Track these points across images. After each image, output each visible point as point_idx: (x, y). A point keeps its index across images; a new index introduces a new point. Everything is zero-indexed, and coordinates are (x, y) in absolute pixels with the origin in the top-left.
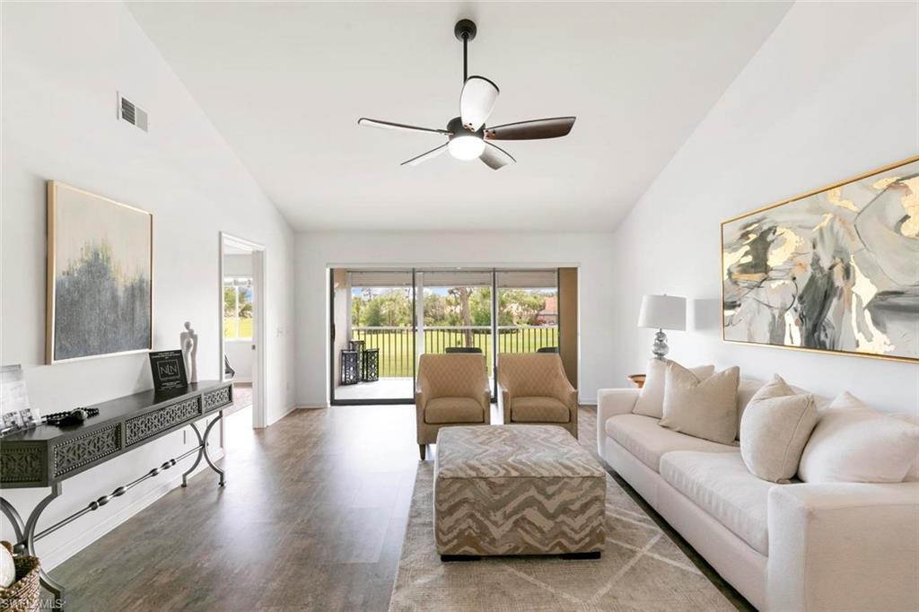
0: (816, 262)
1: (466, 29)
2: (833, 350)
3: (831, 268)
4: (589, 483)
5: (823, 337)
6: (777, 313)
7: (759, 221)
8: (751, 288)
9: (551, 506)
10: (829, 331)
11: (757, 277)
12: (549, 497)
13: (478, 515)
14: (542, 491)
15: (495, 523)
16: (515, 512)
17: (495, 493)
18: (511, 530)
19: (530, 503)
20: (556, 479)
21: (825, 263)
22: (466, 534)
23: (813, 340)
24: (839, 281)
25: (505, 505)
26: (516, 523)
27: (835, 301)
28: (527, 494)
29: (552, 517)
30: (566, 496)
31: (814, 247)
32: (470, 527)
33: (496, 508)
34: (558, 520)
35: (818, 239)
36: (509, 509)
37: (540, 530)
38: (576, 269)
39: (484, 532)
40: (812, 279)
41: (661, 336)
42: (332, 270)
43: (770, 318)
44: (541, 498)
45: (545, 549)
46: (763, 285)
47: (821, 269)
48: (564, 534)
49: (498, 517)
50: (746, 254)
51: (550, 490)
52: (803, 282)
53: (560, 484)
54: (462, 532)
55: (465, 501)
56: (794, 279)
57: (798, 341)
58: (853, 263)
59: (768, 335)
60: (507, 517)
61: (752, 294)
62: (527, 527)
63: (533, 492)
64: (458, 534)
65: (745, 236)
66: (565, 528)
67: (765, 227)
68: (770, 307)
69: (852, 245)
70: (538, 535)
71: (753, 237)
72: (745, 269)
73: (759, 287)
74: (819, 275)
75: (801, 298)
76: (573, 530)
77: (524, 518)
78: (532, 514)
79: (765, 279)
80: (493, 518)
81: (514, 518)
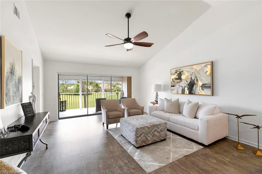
0: (191, 78)
1: (128, 15)
2: (194, 94)
3: (194, 79)
4: (165, 124)
5: (193, 92)
6: (183, 88)
7: (179, 70)
8: (178, 83)
9: (159, 130)
10: (194, 91)
11: (179, 81)
12: (159, 128)
13: (146, 135)
14: (157, 128)
15: (149, 137)
16: (153, 133)
17: (149, 130)
18: (152, 137)
19: (155, 130)
20: (160, 124)
21: (193, 79)
22: (143, 140)
23: (191, 93)
24: (196, 82)
25: (151, 132)
26: (153, 136)
27: (195, 85)
28: (155, 129)
29: (159, 133)
30: (161, 128)
31: (191, 75)
32: (144, 139)
33: (149, 133)
34: (160, 133)
35: (192, 74)
36: (151, 133)
37: (157, 136)
38: (131, 77)
39: (147, 139)
40: (191, 81)
41: (157, 93)
42: (58, 74)
43: (182, 89)
44: (157, 129)
45: (158, 140)
46: (180, 82)
47: (192, 80)
48: (161, 136)
49: (149, 135)
50: (177, 76)
51: (159, 127)
52: (189, 82)
53: (160, 125)
54: (142, 140)
55: (143, 133)
56: (187, 81)
57: (188, 93)
58: (198, 79)
59: (181, 92)
60: (151, 135)
61: (178, 84)
62: (155, 136)
63: (156, 128)
64: (142, 141)
65: (176, 72)
66: (161, 135)
67: (181, 71)
68: (182, 87)
69: (198, 76)
70: (157, 137)
71: (178, 73)
72: (176, 79)
73: (179, 83)
74: (192, 81)
75: (188, 85)
76: (162, 135)
77: (154, 134)
78: (156, 133)
79: (181, 81)
80: (149, 136)
81: (152, 135)
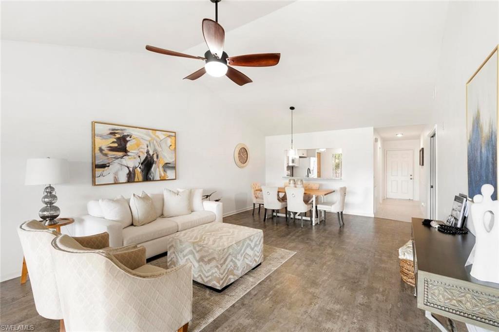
0: (148, 152)
2: (153, 180)
3: (153, 155)
5: (150, 177)
6: (131, 169)
7: (122, 130)
8: (116, 158)
10: (152, 174)
11: (121, 154)
21: (151, 153)
23: (147, 178)
24: (155, 159)
27: (154, 165)
31: (147, 147)
35: (149, 145)
40: (147, 157)
43: (128, 171)
46: (124, 157)
47: (150, 155)
50: (113, 142)
52: (143, 158)
56: (139, 157)
57: (141, 178)
58: (159, 154)
59: (127, 179)
61: (117, 161)
65: (113, 134)
67: (125, 134)
68: (128, 168)
69: (159, 149)
71: (118, 136)
72: (112, 149)
73: (121, 158)
74: (149, 157)
75: (142, 164)
79: (125, 155)
